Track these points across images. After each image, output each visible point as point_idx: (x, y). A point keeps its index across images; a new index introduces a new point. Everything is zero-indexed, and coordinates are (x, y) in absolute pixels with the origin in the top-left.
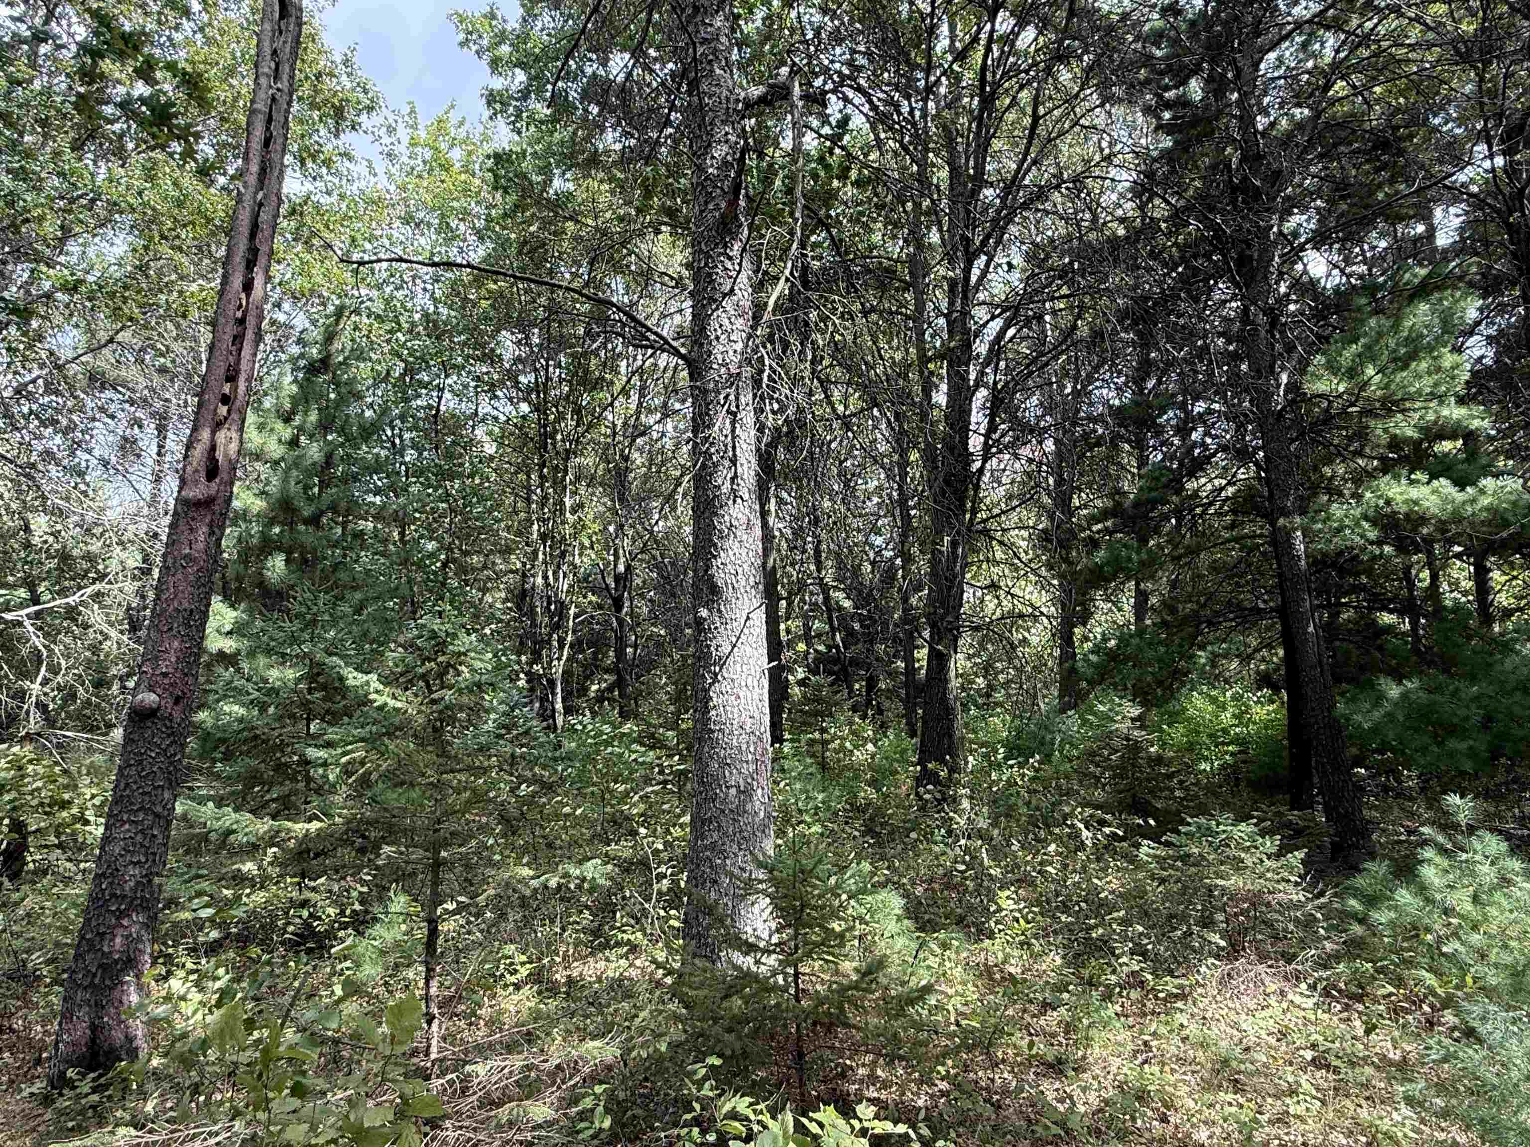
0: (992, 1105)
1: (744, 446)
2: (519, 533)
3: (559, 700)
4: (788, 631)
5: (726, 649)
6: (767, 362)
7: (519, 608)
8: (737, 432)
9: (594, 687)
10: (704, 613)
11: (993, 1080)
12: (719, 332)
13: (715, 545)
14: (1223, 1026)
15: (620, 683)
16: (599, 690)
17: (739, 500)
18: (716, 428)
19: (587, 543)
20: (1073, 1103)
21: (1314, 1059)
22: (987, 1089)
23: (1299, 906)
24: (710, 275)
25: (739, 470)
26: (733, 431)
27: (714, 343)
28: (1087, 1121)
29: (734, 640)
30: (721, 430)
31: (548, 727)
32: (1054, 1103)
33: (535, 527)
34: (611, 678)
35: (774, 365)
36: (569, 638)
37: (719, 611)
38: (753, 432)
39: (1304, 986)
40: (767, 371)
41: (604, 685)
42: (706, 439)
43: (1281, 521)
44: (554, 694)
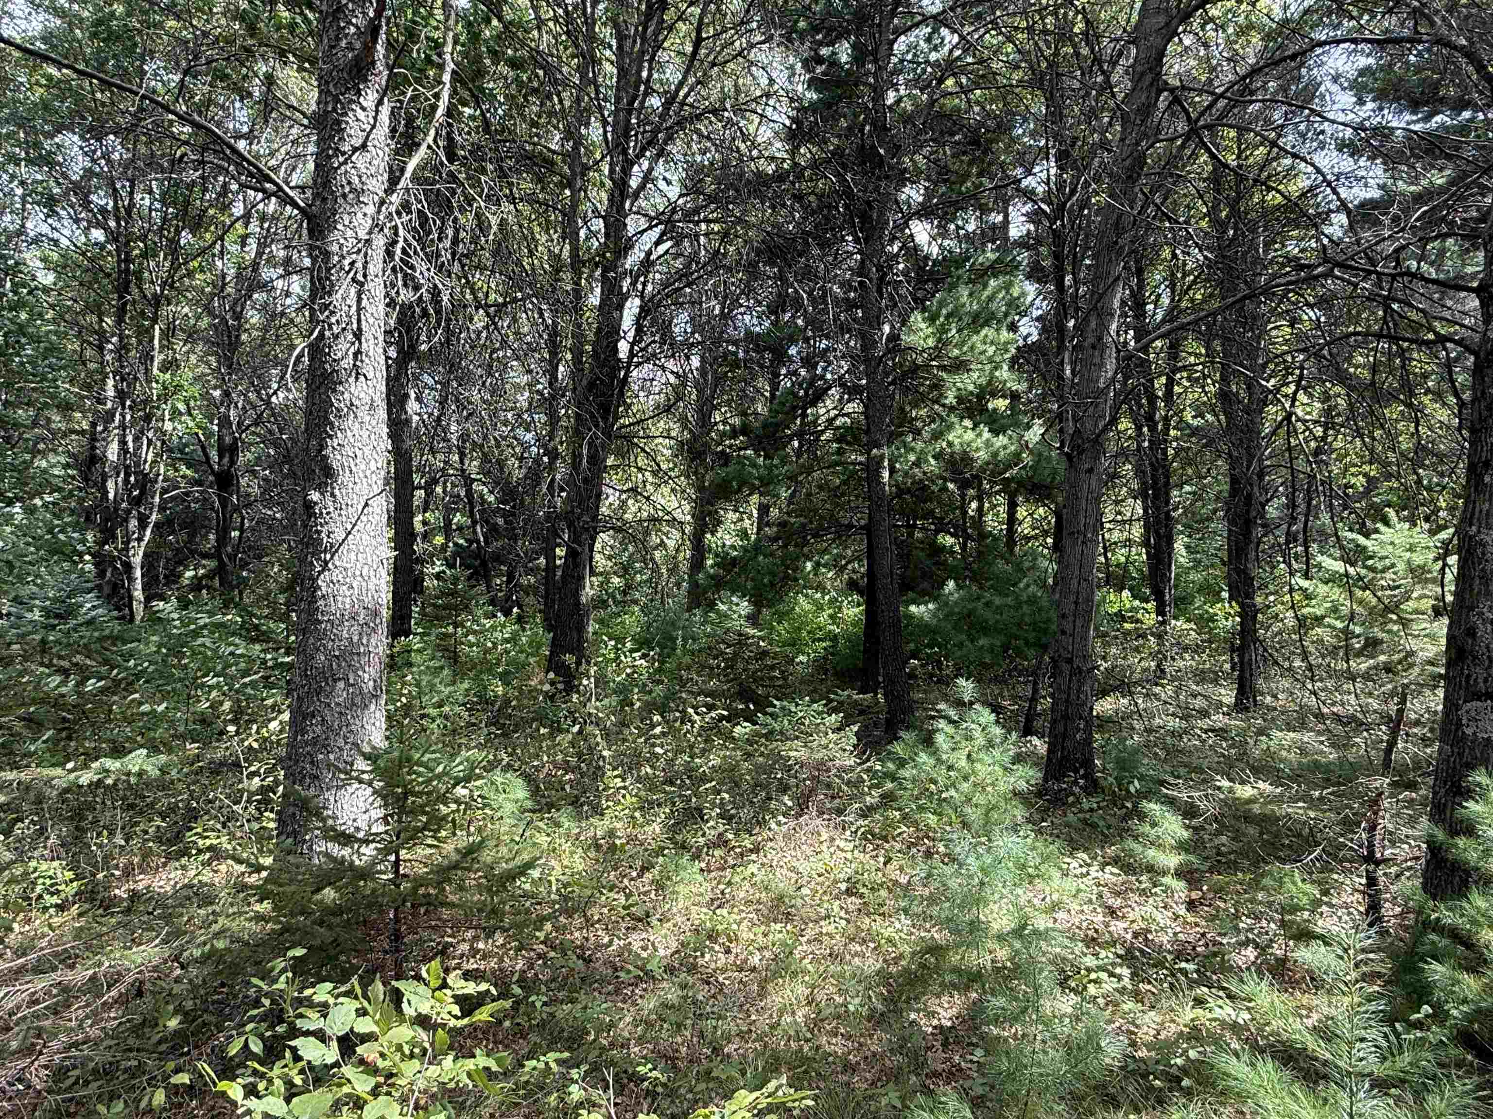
0: (584, 960)
1: (371, 320)
2: (88, 387)
3: (138, 584)
4: (425, 523)
5: (339, 535)
6: (401, 232)
7: (86, 479)
8: (364, 303)
9: (189, 574)
10: (315, 496)
11: (587, 939)
12: (347, 190)
13: (332, 424)
14: (784, 871)
15: (220, 571)
16: (193, 578)
17: (362, 378)
18: (339, 296)
19: (182, 407)
20: (656, 949)
21: (848, 889)
22: (581, 947)
23: (852, 769)
24: (339, 123)
25: (364, 345)
26: (359, 300)
27: (340, 200)
28: (665, 962)
29: (349, 527)
30: (344, 299)
31: (122, 618)
32: (639, 951)
33: (110, 382)
34: (212, 564)
35: (409, 238)
36: (154, 517)
37: (333, 495)
38: (381, 307)
39: (848, 833)
40: (401, 244)
41: (201, 572)
42: (326, 307)
43: (875, 451)
44: (131, 580)
